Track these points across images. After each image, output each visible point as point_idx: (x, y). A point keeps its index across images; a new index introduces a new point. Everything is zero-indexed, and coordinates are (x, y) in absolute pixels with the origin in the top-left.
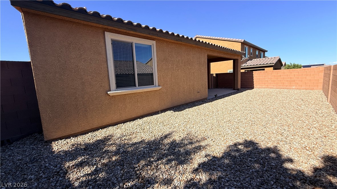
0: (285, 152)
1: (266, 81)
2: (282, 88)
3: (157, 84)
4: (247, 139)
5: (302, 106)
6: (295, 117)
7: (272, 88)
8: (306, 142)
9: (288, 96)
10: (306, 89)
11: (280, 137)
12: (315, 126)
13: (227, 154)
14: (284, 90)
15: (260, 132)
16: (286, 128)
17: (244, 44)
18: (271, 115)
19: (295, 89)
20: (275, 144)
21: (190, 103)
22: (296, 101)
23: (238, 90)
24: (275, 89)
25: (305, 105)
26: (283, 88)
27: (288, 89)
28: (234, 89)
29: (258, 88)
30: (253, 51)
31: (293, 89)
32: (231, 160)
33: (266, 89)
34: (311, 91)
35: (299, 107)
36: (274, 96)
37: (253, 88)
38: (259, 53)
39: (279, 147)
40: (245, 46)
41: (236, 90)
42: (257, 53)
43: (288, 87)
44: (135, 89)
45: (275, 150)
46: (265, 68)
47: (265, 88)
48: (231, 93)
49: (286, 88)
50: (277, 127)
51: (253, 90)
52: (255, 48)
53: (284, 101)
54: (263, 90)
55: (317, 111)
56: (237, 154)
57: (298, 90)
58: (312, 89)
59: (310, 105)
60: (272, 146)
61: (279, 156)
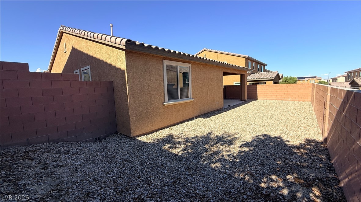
0: (285, 138)
1: (268, 93)
2: (280, 100)
3: (191, 98)
4: (262, 133)
5: (296, 114)
6: (291, 121)
7: (273, 99)
8: (296, 133)
9: (286, 106)
10: (299, 101)
11: (282, 132)
12: (302, 126)
13: (254, 140)
14: (282, 101)
15: (269, 130)
16: (285, 128)
17: (248, 59)
18: (274, 120)
19: (291, 100)
20: (279, 135)
21: (211, 112)
22: (291, 110)
23: (245, 101)
24: (275, 100)
25: (297, 113)
26: (282, 100)
27: (285, 100)
28: (242, 101)
29: (261, 99)
30: (255, 65)
31: (289, 100)
32: (257, 143)
33: (268, 101)
34: (303, 102)
35: (293, 115)
36: (275, 107)
37: (257, 99)
38: (260, 66)
39: (282, 136)
40: (249, 61)
41: (244, 101)
42: (258, 67)
43: (285, 99)
44: (178, 101)
45: (280, 138)
46: (266, 82)
47: (266, 99)
48: (240, 104)
49: (283, 100)
50: (279, 127)
51: (257, 101)
52: (257, 62)
53: (283, 111)
54: (265, 101)
55: (305, 117)
56: (260, 140)
57: (293, 102)
58: (304, 101)
59: (301, 113)
60: (278, 136)
61: (282, 140)
